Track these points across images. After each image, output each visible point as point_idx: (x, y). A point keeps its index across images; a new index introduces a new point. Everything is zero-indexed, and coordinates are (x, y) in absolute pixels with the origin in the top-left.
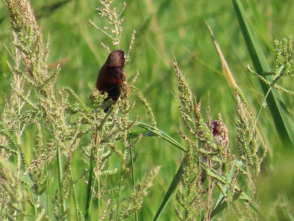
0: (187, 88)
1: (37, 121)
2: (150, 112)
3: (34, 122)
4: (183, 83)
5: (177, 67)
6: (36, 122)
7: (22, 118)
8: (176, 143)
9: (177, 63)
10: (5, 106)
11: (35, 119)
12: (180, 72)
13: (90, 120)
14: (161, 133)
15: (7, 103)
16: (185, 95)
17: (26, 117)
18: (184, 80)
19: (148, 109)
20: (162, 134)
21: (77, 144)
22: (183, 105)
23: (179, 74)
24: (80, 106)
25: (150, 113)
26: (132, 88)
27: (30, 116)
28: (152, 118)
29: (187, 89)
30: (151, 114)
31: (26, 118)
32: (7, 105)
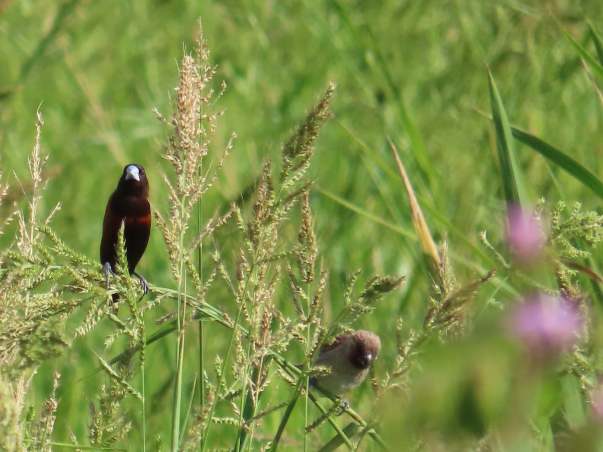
2: (194, 272)
14: (217, 312)
19: (189, 267)
20: (218, 314)
25: (194, 276)
28: (197, 284)
30: (196, 277)
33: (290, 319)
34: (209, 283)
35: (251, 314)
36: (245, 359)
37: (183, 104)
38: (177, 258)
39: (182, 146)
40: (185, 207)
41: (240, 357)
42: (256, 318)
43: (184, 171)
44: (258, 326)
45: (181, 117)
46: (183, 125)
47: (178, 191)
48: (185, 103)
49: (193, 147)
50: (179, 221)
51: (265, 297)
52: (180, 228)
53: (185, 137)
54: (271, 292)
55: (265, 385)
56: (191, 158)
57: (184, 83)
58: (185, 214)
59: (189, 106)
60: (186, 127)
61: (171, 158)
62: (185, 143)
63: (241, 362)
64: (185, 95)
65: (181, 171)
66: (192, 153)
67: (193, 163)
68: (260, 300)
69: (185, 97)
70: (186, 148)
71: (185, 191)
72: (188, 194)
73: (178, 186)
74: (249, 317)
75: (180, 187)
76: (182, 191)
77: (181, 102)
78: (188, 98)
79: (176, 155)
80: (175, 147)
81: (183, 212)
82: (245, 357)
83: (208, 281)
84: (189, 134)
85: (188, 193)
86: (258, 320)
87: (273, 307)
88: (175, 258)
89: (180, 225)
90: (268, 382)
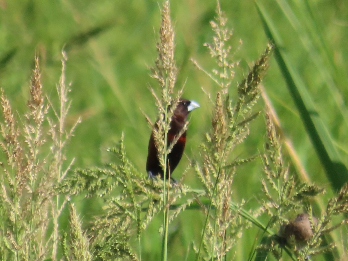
1: (78, 192)
3: (74, 193)
6: (76, 193)
7: (58, 188)
10: (42, 180)
11: (75, 189)
13: (144, 189)
15: (44, 176)
17: (64, 186)
21: (128, 221)
24: (131, 171)
26: (202, 148)
27: (69, 186)
31: (64, 188)
32: (44, 178)
33: (244, 200)
34: (187, 170)
35: (216, 200)
36: (213, 233)
37: (164, 36)
38: (162, 151)
39: (164, 67)
40: (168, 112)
41: (209, 232)
42: (220, 202)
43: (167, 86)
44: (221, 209)
45: (163, 46)
46: (165, 52)
47: (163, 101)
48: (166, 36)
49: (172, 68)
50: (164, 123)
51: (226, 187)
52: (165, 129)
53: (167, 61)
54: (230, 182)
55: (227, 250)
56: (171, 77)
57: (165, 20)
58: (168, 119)
59: (168, 38)
60: (167, 53)
61: (156, 77)
62: (167, 65)
63: (210, 234)
64: (165, 29)
65: (164, 87)
66: (172, 73)
67: (173, 80)
68: (222, 189)
69: (166, 31)
70: (168, 69)
71: (168, 101)
72: (169, 104)
73: (162, 97)
74: (214, 202)
75: (163, 98)
76: (165, 101)
77: (163, 35)
78: (168, 31)
79: (160, 75)
80: (159, 69)
81: (166, 117)
82: (212, 232)
83: (186, 169)
84: (170, 58)
85: (170, 102)
86: (222, 203)
87: (232, 193)
88: (161, 151)
89: (164, 126)
90: (229, 248)
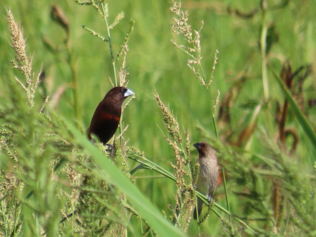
0: (172, 118)
4: (167, 114)
5: (159, 99)
8: (173, 177)
9: (158, 95)
12: (163, 104)
16: (171, 126)
18: (168, 111)
22: (171, 136)
23: (162, 106)
29: (171, 120)
